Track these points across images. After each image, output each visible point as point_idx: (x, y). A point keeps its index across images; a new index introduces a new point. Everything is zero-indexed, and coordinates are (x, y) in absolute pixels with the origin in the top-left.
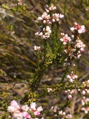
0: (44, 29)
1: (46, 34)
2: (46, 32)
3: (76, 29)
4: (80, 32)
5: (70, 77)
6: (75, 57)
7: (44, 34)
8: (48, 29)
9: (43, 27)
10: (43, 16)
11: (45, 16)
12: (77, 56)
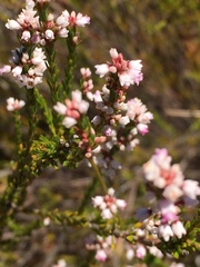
0: (26, 56)
1: (31, 72)
2: (32, 65)
3: (114, 69)
4: (126, 80)
5: (103, 205)
6: (122, 147)
7: (25, 72)
8: (39, 56)
9: (24, 51)
10: (22, 17)
11: (28, 18)
12: (126, 143)
